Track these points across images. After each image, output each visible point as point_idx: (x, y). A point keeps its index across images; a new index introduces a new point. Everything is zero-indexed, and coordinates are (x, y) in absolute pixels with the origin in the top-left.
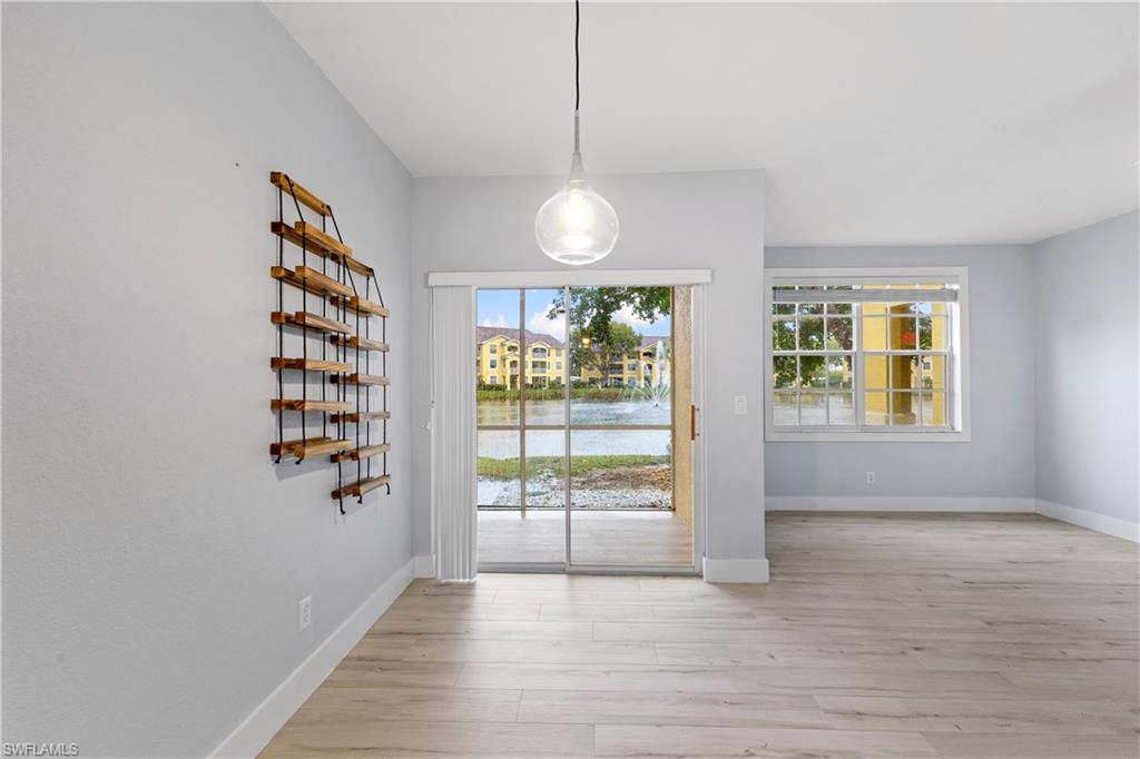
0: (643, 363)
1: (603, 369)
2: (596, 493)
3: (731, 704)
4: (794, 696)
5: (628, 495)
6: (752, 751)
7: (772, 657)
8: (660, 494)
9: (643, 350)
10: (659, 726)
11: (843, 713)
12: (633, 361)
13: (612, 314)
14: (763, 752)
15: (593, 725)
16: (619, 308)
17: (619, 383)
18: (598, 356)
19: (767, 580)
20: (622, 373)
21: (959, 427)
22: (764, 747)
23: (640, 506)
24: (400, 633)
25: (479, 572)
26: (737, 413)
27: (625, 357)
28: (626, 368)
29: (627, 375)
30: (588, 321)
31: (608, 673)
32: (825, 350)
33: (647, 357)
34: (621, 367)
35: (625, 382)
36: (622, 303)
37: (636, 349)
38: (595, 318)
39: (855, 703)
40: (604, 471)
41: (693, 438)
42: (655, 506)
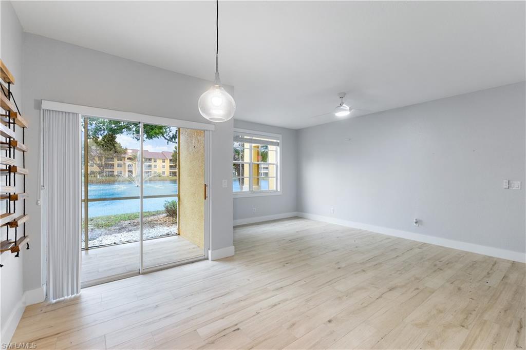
0: (128, 162)
1: (99, 166)
2: (130, 233)
3: (244, 300)
4: (261, 290)
5: (151, 231)
6: (258, 312)
7: (249, 280)
8: (168, 228)
9: (127, 156)
10: (223, 318)
11: (277, 289)
12: (120, 162)
13: (117, 136)
14: (262, 310)
15: (196, 330)
16: (122, 132)
17: (111, 174)
18: (97, 159)
19: (234, 254)
20: (113, 169)
21: (279, 190)
22: (261, 309)
23: (161, 236)
24: (40, 339)
25: (81, 288)
26: (223, 187)
27: (115, 160)
28: (116, 166)
29: (116, 170)
30: (101, 137)
31: (190, 308)
32: (240, 161)
33: (129, 160)
34: (113, 165)
35: (116, 173)
36: (124, 130)
37: (123, 156)
38: (105, 136)
39: (279, 285)
40: (129, 222)
41: (205, 199)
42: (168, 235)
